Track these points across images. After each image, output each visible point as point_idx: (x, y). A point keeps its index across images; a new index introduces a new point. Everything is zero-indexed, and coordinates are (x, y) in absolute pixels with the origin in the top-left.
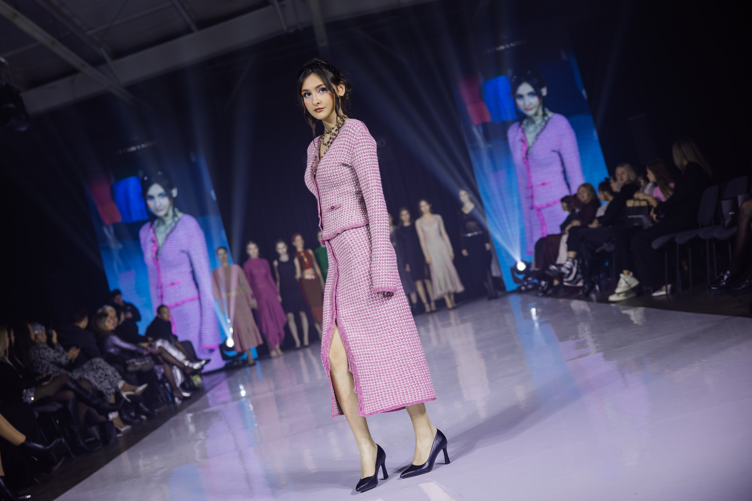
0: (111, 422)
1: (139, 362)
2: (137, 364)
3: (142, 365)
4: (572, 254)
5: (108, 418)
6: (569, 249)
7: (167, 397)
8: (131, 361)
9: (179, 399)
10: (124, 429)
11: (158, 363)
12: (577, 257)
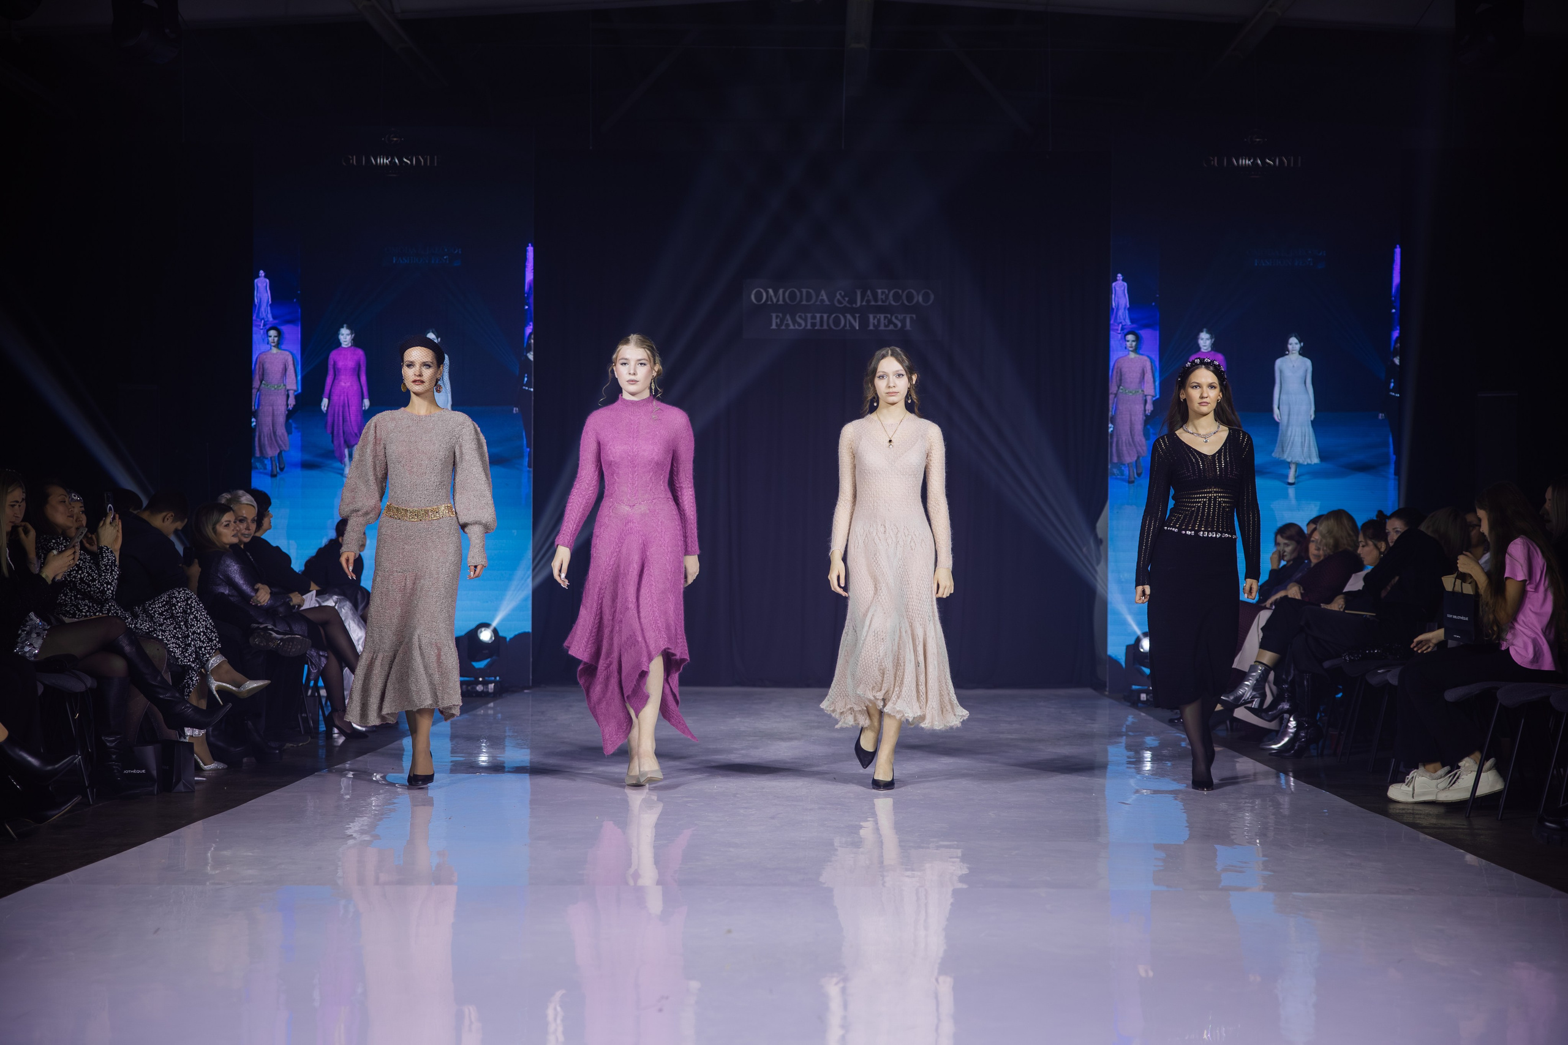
0: (190, 745)
1: (278, 633)
2: (274, 635)
3: (281, 640)
4: (1268, 657)
5: (183, 734)
6: (1264, 645)
7: (317, 723)
8: (262, 626)
9: (342, 732)
10: (211, 766)
11: (318, 645)
12: (1276, 666)
